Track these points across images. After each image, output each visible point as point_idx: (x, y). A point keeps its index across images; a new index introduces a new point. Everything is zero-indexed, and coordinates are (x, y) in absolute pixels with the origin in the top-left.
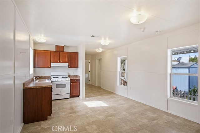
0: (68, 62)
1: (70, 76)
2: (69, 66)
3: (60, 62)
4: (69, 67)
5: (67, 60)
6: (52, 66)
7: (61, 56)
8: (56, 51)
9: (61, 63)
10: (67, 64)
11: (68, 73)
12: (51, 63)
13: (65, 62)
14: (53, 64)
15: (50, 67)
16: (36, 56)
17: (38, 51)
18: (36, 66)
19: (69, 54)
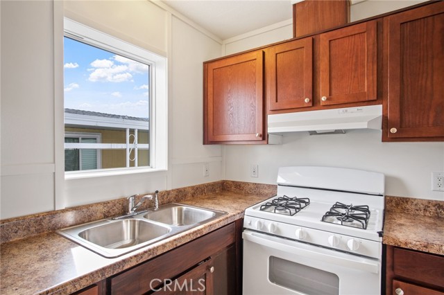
0: (378, 98)
1: (406, 200)
2: (386, 124)
3: (315, 104)
4: (387, 137)
5: (368, 86)
6: (270, 130)
7: (323, 65)
8: (295, 39)
9: (326, 107)
10: (376, 111)
11: (388, 180)
12: (271, 118)
14: (277, 123)
15: (264, 136)
16: (210, 89)
17: (216, 65)
18: (212, 133)
19: (387, 30)
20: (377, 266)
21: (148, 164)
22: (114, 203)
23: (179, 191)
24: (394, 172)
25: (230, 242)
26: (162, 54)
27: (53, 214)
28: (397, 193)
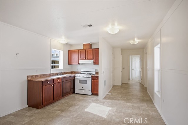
0: (93, 59)
4: (94, 64)
5: (92, 57)
8: (83, 49)
9: (87, 60)
10: (93, 61)
11: (96, 70)
12: (80, 61)
13: (91, 59)
14: (81, 62)
15: (79, 63)
16: (70, 55)
17: (71, 51)
18: (70, 63)
19: (94, 51)
20: (91, 79)
21: (59, 68)
22: (56, 73)
23: (64, 72)
24: (96, 69)
25: (73, 78)
26: (62, 50)
27: (51, 74)
28: (97, 72)
